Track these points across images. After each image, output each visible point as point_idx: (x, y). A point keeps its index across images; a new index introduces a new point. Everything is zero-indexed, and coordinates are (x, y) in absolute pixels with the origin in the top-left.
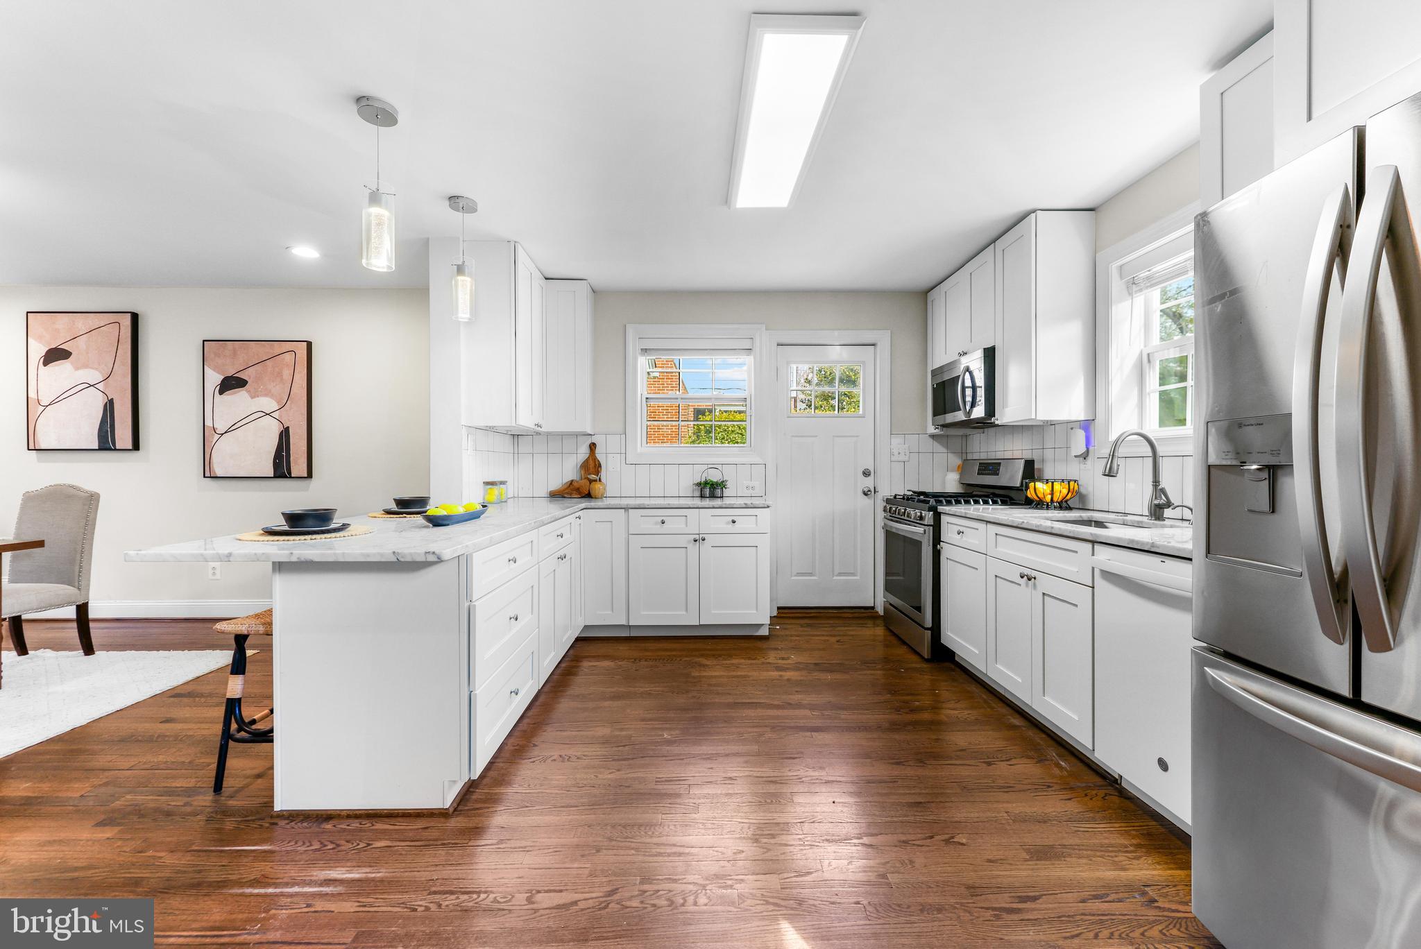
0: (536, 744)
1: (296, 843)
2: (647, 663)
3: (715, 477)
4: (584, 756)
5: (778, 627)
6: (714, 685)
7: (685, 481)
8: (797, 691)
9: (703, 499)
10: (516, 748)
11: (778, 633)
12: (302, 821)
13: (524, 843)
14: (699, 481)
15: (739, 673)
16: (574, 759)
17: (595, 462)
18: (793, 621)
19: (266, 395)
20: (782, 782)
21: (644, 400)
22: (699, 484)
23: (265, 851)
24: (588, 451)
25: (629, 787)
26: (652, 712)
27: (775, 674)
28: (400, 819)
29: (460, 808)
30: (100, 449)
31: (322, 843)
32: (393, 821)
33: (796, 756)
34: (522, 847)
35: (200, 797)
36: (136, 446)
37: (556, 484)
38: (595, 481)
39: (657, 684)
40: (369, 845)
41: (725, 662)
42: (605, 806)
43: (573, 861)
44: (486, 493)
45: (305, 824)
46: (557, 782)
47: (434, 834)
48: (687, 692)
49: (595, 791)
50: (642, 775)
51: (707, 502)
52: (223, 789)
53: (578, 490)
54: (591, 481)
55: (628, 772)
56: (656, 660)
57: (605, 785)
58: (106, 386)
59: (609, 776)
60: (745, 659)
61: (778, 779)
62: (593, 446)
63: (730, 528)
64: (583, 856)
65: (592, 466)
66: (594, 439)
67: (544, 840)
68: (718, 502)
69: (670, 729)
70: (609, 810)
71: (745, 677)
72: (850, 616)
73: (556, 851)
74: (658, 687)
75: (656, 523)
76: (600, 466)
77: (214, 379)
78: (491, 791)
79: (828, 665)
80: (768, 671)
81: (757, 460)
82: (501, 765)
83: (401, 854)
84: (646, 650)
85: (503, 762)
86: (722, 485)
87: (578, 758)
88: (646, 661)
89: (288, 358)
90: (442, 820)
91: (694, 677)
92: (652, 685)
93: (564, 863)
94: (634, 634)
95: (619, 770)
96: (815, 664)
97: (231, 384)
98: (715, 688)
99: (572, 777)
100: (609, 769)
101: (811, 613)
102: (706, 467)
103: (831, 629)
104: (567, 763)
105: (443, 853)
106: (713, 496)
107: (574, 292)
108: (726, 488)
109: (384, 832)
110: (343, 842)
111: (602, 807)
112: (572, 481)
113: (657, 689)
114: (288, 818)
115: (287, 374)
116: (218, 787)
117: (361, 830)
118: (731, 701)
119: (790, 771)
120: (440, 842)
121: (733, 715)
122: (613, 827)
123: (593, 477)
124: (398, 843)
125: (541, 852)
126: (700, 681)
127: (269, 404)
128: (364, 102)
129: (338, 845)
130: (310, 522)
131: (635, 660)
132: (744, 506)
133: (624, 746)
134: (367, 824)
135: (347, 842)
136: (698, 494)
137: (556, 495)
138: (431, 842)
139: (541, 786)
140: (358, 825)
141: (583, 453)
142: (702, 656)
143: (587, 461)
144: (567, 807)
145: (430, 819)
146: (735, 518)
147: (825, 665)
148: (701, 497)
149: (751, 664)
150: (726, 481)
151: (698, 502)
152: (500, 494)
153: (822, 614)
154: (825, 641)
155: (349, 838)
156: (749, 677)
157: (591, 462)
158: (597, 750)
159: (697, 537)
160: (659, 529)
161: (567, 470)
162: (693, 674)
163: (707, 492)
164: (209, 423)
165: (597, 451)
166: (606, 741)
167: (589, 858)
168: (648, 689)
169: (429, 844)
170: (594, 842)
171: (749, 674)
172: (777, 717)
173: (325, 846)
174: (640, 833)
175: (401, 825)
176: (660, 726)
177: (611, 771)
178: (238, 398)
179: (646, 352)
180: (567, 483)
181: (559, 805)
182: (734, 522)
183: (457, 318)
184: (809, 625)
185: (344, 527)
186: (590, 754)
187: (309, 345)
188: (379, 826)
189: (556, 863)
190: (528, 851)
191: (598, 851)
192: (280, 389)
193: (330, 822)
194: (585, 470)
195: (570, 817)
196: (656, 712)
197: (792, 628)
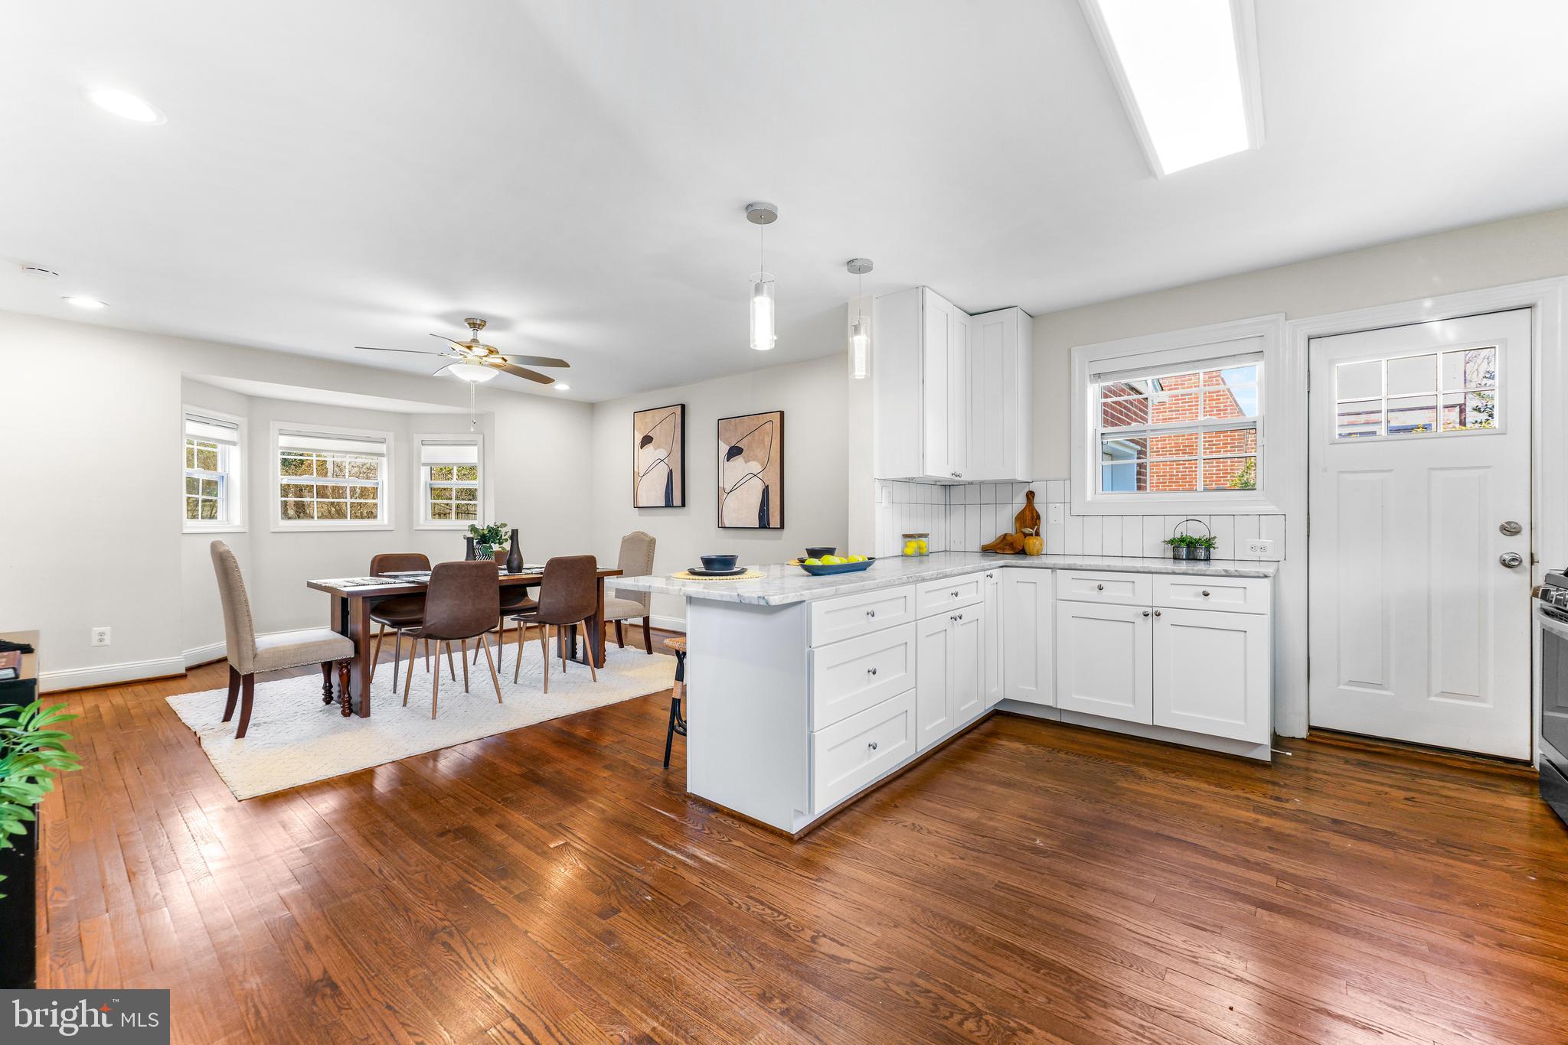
0: (898, 805)
1: (689, 820)
2: (1066, 756)
3: (1196, 531)
4: (936, 832)
5: (1290, 754)
6: (1141, 805)
7: (1154, 537)
8: (1271, 848)
9: (1177, 561)
10: (878, 803)
11: (1291, 763)
12: (700, 806)
13: (837, 889)
14: (1171, 537)
15: (1188, 800)
16: (925, 832)
17: (1032, 514)
18: (1333, 752)
19: (754, 460)
20: (1163, 950)
21: (1099, 436)
22: (1172, 542)
23: (670, 819)
24: (1025, 500)
25: (964, 879)
26: (1038, 811)
27: (1251, 816)
28: (759, 830)
29: (807, 839)
30: (666, 506)
31: (703, 827)
32: (754, 830)
33: (1208, 928)
34: (834, 893)
35: (656, 767)
36: (683, 505)
37: (989, 537)
38: (1031, 535)
39: (1063, 783)
40: (730, 841)
41: (1176, 780)
42: (927, 887)
43: (869, 924)
44: (905, 546)
45: (701, 809)
46: (896, 847)
47: (775, 851)
48: (1098, 802)
49: (926, 869)
50: (984, 873)
51: (1183, 566)
52: (670, 766)
53: (1011, 545)
54: (1026, 535)
55: (972, 863)
56: (1080, 755)
57: (939, 868)
58: (669, 460)
59: (949, 861)
60: (1209, 783)
61: (1160, 944)
62: (1030, 495)
63: (1201, 602)
64: (879, 924)
65: (1029, 519)
66: (1032, 487)
67: (854, 894)
68: (1201, 566)
69: (1048, 837)
70: (929, 893)
71: (1195, 806)
72: (1469, 767)
73: (859, 909)
74: (1063, 786)
75: (1092, 589)
76: (1038, 517)
77: (724, 449)
78: (837, 834)
79: (1360, 829)
80: (1239, 808)
81: (1271, 508)
82: (858, 814)
83: (745, 857)
84: (1073, 742)
85: (860, 812)
86: (1209, 544)
87: (929, 832)
88: (1066, 754)
89: (768, 426)
90: (787, 843)
91: (1118, 788)
92: (1057, 783)
93: (859, 922)
94: (1066, 720)
95: (962, 859)
96: (1333, 819)
97: (734, 452)
98: (1139, 808)
99: (912, 847)
100: (953, 854)
101: (1378, 746)
102: (1184, 518)
103: (1408, 778)
104: (916, 833)
105: (773, 869)
106: (1192, 558)
107: (1002, 323)
108: (1214, 548)
109: (745, 835)
110: (715, 832)
111: (923, 886)
112: (1006, 535)
113: (1061, 788)
114: (693, 801)
115: (767, 439)
116: (666, 764)
117: (730, 828)
118: (1152, 829)
119: (1184, 941)
120: (775, 860)
121: (1146, 847)
122: (924, 910)
123: (1028, 530)
124: (748, 848)
125: (847, 903)
126: (1123, 794)
127: (755, 467)
128: (750, 209)
129: (711, 833)
130: (716, 566)
131: (1053, 749)
132: (1223, 573)
133: (983, 836)
134: (737, 824)
135: (718, 832)
136: (1171, 555)
137: (988, 550)
138: (770, 857)
139: (880, 845)
140: (730, 823)
141: (1020, 502)
142: (1146, 765)
143: (1022, 513)
144: (891, 873)
145: (778, 838)
146: (1208, 590)
147: (1355, 827)
148: (1175, 558)
149: (1216, 793)
150: (1214, 538)
151: (1170, 565)
152: (920, 548)
153: (1400, 753)
154: (1379, 793)
155: (721, 830)
156: (1201, 807)
157: (1028, 513)
158: (954, 832)
159: (1149, 610)
160: (1095, 595)
161: (1002, 522)
162: (1119, 784)
163: (1184, 552)
164: (721, 485)
165: (1036, 500)
166: (968, 826)
167: (884, 928)
168: (1049, 785)
169: (769, 858)
170: (898, 916)
171: (1203, 804)
172: (1214, 871)
173: (704, 830)
174: (946, 927)
175: (758, 835)
176: (1038, 829)
177: (954, 856)
178: (738, 461)
179: (1099, 377)
180: (1000, 537)
181: (886, 868)
182: (1206, 594)
183: (854, 376)
184: (1361, 764)
185: (742, 572)
186: (943, 832)
187: (782, 414)
188: (744, 829)
189: (853, 919)
190: (836, 898)
191: (895, 926)
192: (761, 453)
193: (716, 814)
194: (1021, 523)
195: (889, 884)
196: (1043, 812)
197: (1326, 762)
